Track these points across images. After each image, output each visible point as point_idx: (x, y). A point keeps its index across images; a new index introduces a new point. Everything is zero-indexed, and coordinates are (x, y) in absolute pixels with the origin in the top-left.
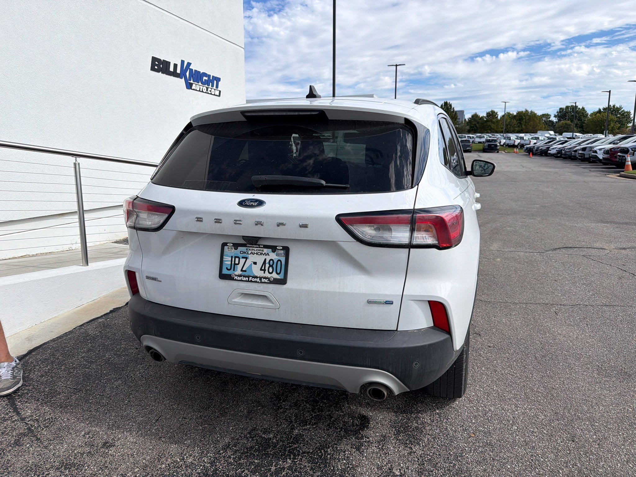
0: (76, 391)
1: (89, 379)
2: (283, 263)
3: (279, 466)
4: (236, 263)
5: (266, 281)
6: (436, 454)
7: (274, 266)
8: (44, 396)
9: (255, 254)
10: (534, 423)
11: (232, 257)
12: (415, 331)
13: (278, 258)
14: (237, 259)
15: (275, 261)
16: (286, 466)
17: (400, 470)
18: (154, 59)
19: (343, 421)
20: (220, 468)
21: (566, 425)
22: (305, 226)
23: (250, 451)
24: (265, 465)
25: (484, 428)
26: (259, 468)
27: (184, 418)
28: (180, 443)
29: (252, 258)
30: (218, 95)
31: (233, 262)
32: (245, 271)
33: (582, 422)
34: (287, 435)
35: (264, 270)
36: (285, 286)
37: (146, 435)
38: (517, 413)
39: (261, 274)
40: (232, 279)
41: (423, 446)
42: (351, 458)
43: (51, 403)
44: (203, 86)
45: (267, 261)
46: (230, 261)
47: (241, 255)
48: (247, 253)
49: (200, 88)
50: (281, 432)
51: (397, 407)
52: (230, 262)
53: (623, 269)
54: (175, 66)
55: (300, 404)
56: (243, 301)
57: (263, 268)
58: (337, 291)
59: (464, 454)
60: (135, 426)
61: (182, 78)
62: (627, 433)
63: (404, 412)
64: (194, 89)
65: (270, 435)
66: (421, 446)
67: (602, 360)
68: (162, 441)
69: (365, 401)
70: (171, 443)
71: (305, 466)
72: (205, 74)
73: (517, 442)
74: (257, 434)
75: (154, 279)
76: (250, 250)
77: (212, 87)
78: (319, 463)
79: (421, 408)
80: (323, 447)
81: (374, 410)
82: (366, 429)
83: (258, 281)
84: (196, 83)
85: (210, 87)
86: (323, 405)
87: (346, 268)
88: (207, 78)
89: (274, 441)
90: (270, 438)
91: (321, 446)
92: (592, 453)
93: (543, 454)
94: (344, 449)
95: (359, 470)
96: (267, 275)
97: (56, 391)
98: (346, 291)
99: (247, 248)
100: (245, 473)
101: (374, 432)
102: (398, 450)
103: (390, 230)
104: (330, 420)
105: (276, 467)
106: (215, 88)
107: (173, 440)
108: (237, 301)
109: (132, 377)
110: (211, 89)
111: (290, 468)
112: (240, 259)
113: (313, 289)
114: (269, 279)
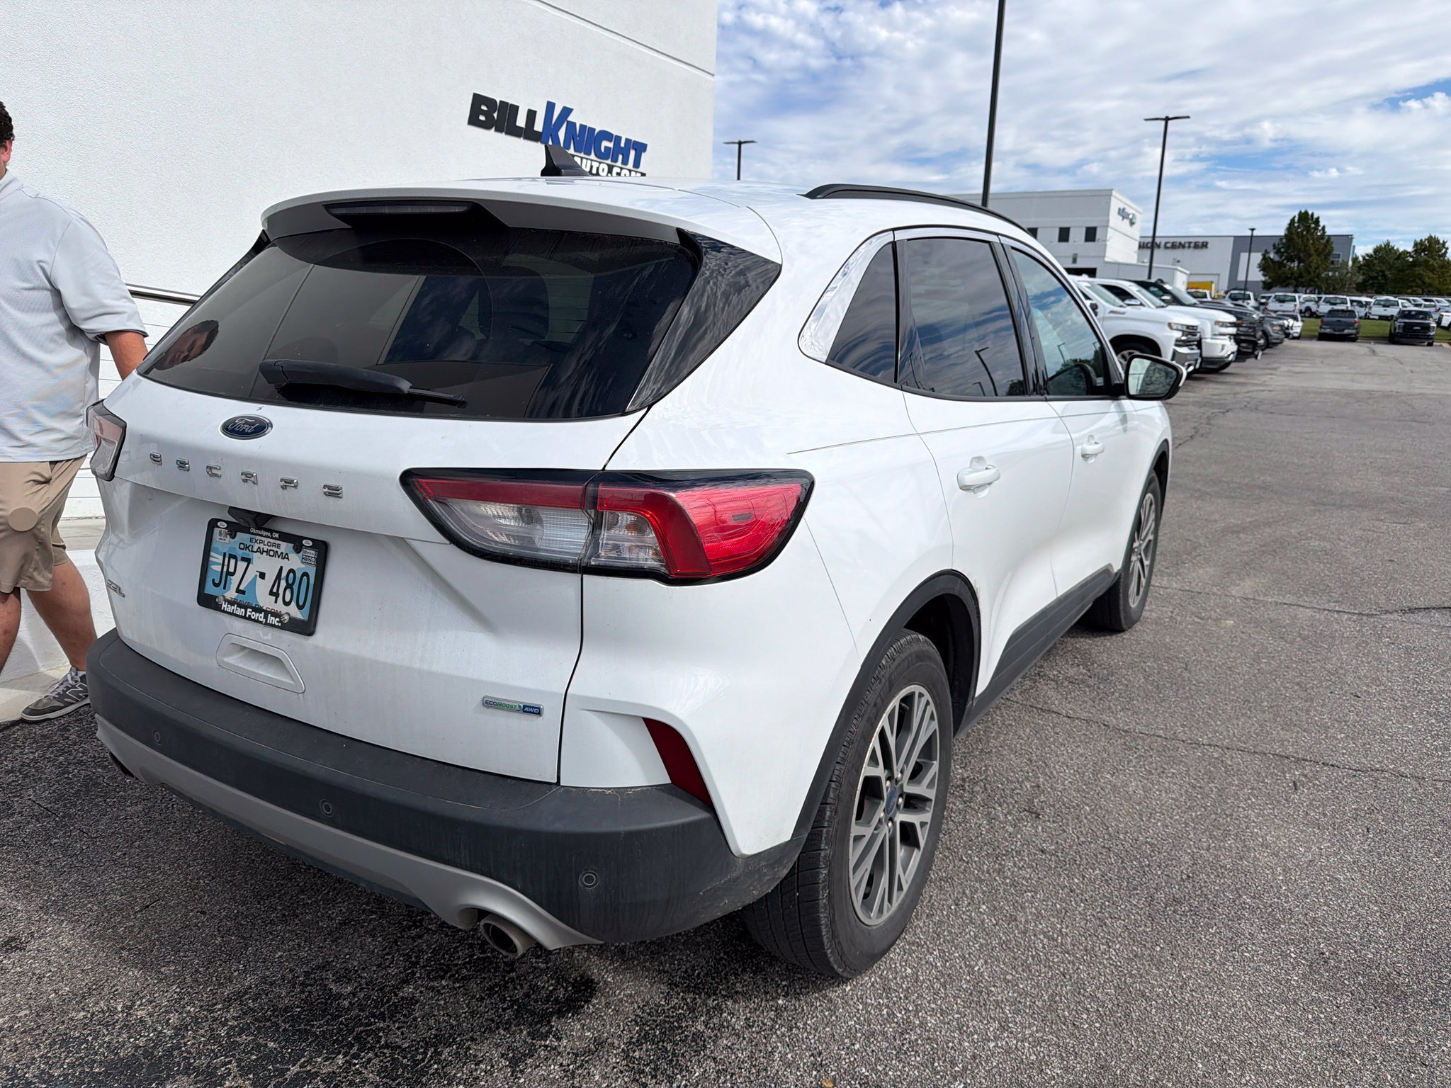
0: (46, 814)
2: (312, 580)
3: (309, 1068)
4: (230, 570)
5: (276, 621)
7: (295, 587)
9: (265, 554)
11: (225, 555)
12: (608, 792)
13: (303, 567)
14: (233, 561)
15: (298, 575)
16: (324, 1072)
18: (478, 100)
19: (531, 985)
20: (186, 1046)
22: (334, 493)
23: (277, 1017)
24: (283, 1058)
26: (264, 1063)
27: (202, 913)
28: (152, 968)
29: (262, 563)
31: (225, 569)
32: (243, 592)
34: (384, 994)
35: (276, 595)
36: (311, 641)
37: (100, 937)
38: (993, 1045)
39: (269, 602)
40: (217, 608)
44: (600, 163)
45: (284, 574)
46: (219, 564)
48: (250, 548)
49: (592, 167)
50: (375, 984)
52: (220, 567)
54: (531, 115)
57: (275, 590)
58: (417, 665)
61: (542, 142)
63: (694, 988)
65: (346, 987)
68: (120, 958)
70: (134, 966)
72: (606, 135)
74: (322, 979)
76: (256, 541)
77: (623, 163)
79: (743, 986)
80: (440, 1040)
81: (625, 970)
83: (262, 619)
84: (582, 155)
85: (619, 163)
87: (446, 610)
88: (611, 145)
90: (342, 995)
91: (437, 1036)
94: (482, 1056)
96: (280, 607)
98: (436, 668)
99: (252, 536)
101: (584, 1025)
103: (538, 520)
105: (301, 1067)
106: (630, 166)
107: (143, 959)
108: (233, 662)
110: (621, 169)
112: (239, 563)
113: (367, 656)
114: (281, 617)
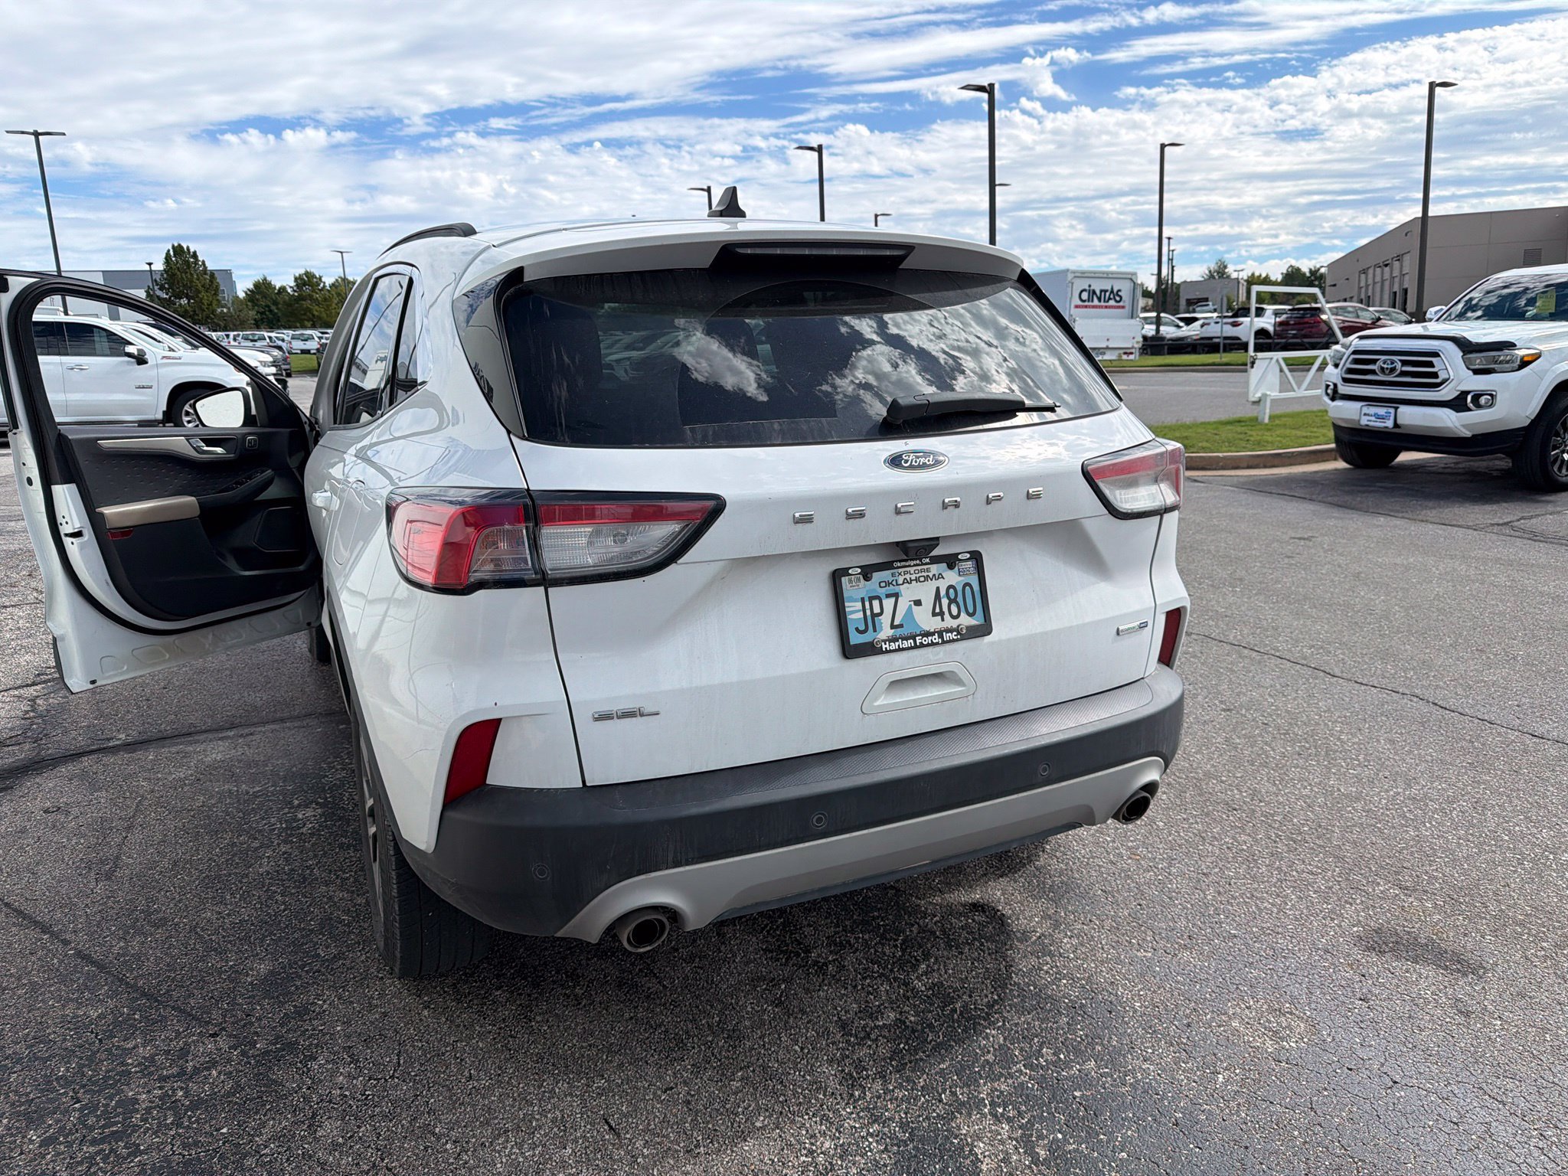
2: (976, 588)
3: (992, 1049)
4: (875, 612)
5: (953, 636)
6: (1146, 905)
7: (960, 599)
9: (914, 582)
10: (1170, 809)
11: (863, 600)
13: (963, 580)
14: (876, 603)
15: (959, 588)
16: (1002, 1042)
17: (1142, 949)
19: (959, 928)
20: (906, 1118)
21: (1201, 795)
22: (1037, 495)
23: (903, 1059)
24: (968, 1061)
25: (1133, 842)
26: (968, 1072)
27: (670, 1089)
28: (749, 1132)
29: (908, 593)
31: (868, 613)
32: (901, 626)
33: (1210, 784)
34: (915, 997)
35: (942, 614)
36: (987, 639)
39: (935, 624)
40: (880, 652)
41: (1112, 903)
42: (1065, 972)
45: (943, 592)
46: (858, 611)
47: (882, 592)
48: (894, 583)
50: (897, 1000)
51: (990, 867)
52: (862, 613)
55: (845, 940)
56: (898, 700)
57: (937, 610)
59: (1170, 886)
62: (1262, 775)
63: (1012, 869)
65: (889, 1015)
68: (707, 1153)
69: (934, 881)
70: (734, 1144)
71: (1028, 1023)
73: (1192, 840)
74: (864, 1027)
75: (630, 713)
76: (900, 574)
81: (970, 887)
82: (1009, 921)
83: (937, 641)
89: (912, 1019)
90: (899, 1019)
94: (1034, 966)
96: (950, 623)
99: (892, 571)
101: (1026, 919)
108: (884, 702)
111: (1011, 1040)
112: (884, 601)
113: (1037, 631)
114: (958, 630)
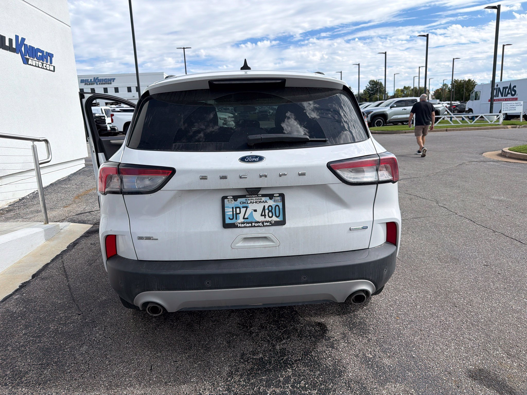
0: (44, 366)
1: (50, 352)
2: (281, 207)
3: (285, 376)
4: (237, 212)
5: (268, 224)
6: (386, 337)
7: (273, 211)
8: (9, 379)
9: (254, 203)
10: (427, 301)
11: (233, 208)
12: (379, 247)
13: (276, 204)
14: (238, 210)
15: (274, 207)
16: (290, 375)
17: (370, 353)
19: (307, 331)
20: (238, 392)
21: (445, 298)
22: (303, 174)
23: (253, 371)
24: (273, 378)
25: (401, 311)
26: (270, 382)
27: (176, 362)
28: (188, 382)
29: (251, 207)
30: (53, 70)
31: (235, 212)
32: (247, 218)
33: (453, 294)
34: (273, 351)
35: (265, 216)
36: (284, 226)
37: (150, 384)
38: (413, 297)
39: (262, 219)
40: (237, 227)
41: (373, 333)
42: (333, 355)
43: (24, 384)
45: (266, 208)
46: (231, 212)
47: (241, 206)
48: (246, 203)
49: (36, 63)
50: (266, 351)
51: (336, 311)
52: (232, 212)
53: (407, 193)
54: (11, 40)
55: (266, 326)
56: (246, 245)
57: (263, 214)
58: (327, 224)
59: (402, 332)
60: (134, 381)
61: (18, 53)
62: (480, 295)
63: (344, 313)
64: (30, 65)
65: (260, 355)
66: (372, 333)
67: (437, 253)
68: (170, 385)
69: (312, 312)
70: (180, 385)
71: (305, 370)
72: (39, 50)
73: (426, 315)
74: (249, 357)
75: (149, 238)
76: (249, 200)
77: (46, 62)
78: (313, 365)
79: (353, 308)
80: (307, 353)
81: (323, 317)
82: (327, 332)
83: (261, 225)
84: (31, 58)
85: (45, 62)
86: (283, 322)
87: (331, 205)
88: (41, 54)
89: (266, 358)
90: (262, 358)
91: (305, 352)
92: (471, 312)
93: (446, 319)
94: (323, 350)
95: (344, 362)
96: (267, 219)
97: (21, 371)
98: (333, 223)
99: (246, 198)
100: (262, 389)
101: (334, 332)
102: (360, 341)
103: (363, 171)
104: (297, 332)
105: (282, 377)
106: (49, 63)
107: (178, 382)
108: (241, 245)
109: (95, 340)
110: (46, 64)
111: (294, 375)
112: (241, 209)
113: (308, 226)
114: (270, 222)
